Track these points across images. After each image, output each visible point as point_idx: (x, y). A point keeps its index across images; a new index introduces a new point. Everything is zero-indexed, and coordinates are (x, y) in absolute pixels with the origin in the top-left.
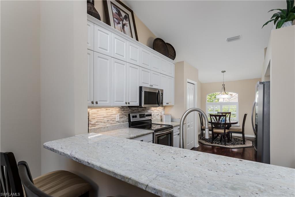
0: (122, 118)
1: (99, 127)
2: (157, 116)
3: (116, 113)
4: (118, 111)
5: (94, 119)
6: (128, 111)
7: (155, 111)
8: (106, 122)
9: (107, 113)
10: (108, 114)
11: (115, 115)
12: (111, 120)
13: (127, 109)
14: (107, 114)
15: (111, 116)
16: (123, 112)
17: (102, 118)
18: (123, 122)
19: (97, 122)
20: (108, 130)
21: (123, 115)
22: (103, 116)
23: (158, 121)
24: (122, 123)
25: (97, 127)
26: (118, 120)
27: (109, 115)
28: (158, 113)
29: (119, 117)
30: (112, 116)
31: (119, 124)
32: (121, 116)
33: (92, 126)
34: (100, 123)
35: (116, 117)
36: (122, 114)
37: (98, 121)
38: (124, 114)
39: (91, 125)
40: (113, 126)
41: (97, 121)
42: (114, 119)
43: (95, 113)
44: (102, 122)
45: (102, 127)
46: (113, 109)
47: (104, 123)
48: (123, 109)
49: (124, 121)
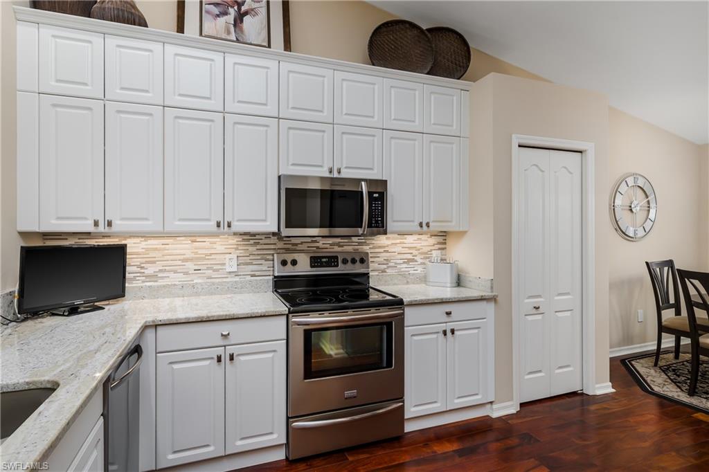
0: (251, 264)
1: (164, 283)
2: (405, 265)
3: (229, 251)
4: (235, 246)
5: (154, 262)
6: (272, 247)
7: (398, 249)
8: (190, 272)
9: (196, 251)
10: (199, 252)
11: (222, 256)
12: (208, 269)
13: (267, 241)
14: (196, 253)
15: (207, 257)
16: (252, 249)
17: (180, 263)
18: (252, 276)
19: (161, 271)
20: (197, 294)
21: (251, 257)
22: (182, 257)
23: (408, 283)
24: (249, 278)
25: (161, 283)
26: (234, 269)
27: (204, 256)
28: (410, 256)
29: (235, 263)
30: (213, 257)
31: (237, 279)
32: (247, 260)
33: (148, 280)
34: (172, 275)
35: (227, 261)
36: (248, 255)
37: (166, 268)
38: (254, 253)
39: (144, 278)
40: (213, 284)
41: (164, 268)
42: (219, 267)
43: (156, 249)
44: (179, 271)
45: (175, 285)
46: (218, 240)
47: (186, 273)
48: (252, 242)
49: (257, 273)
